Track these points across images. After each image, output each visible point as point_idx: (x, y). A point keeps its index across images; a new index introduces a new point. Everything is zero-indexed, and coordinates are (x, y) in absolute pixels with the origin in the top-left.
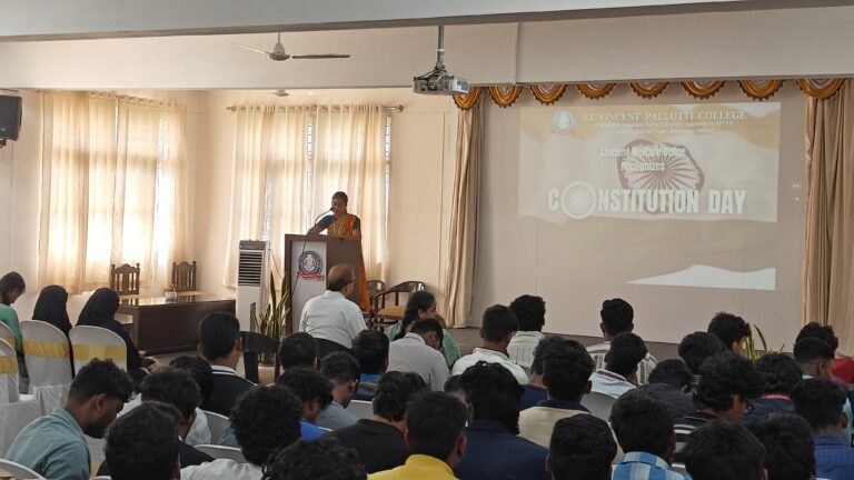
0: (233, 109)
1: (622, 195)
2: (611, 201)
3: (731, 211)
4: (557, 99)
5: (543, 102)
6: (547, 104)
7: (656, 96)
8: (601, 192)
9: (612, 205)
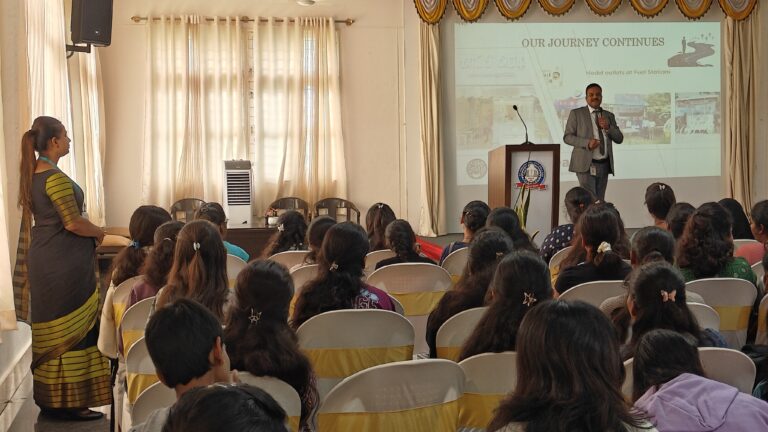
0: (137, 19)
4: (521, 16)
5: (508, 18)
6: (513, 20)
7: (610, 14)
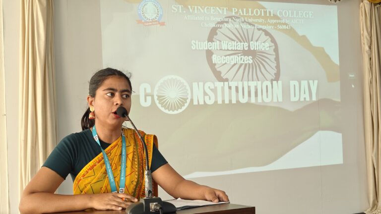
1: (216, 88)
2: (205, 94)
3: (308, 99)
8: (195, 85)
9: (207, 98)
